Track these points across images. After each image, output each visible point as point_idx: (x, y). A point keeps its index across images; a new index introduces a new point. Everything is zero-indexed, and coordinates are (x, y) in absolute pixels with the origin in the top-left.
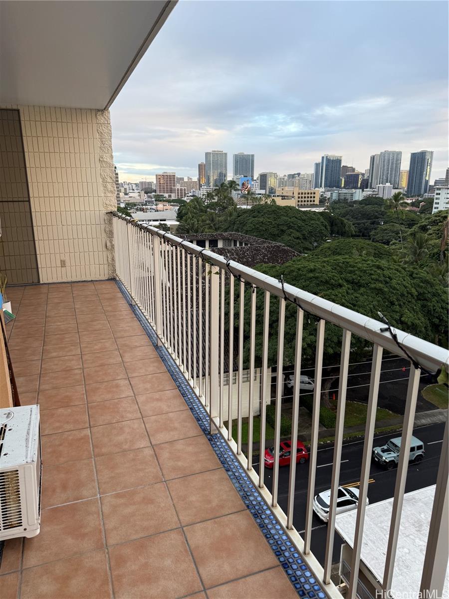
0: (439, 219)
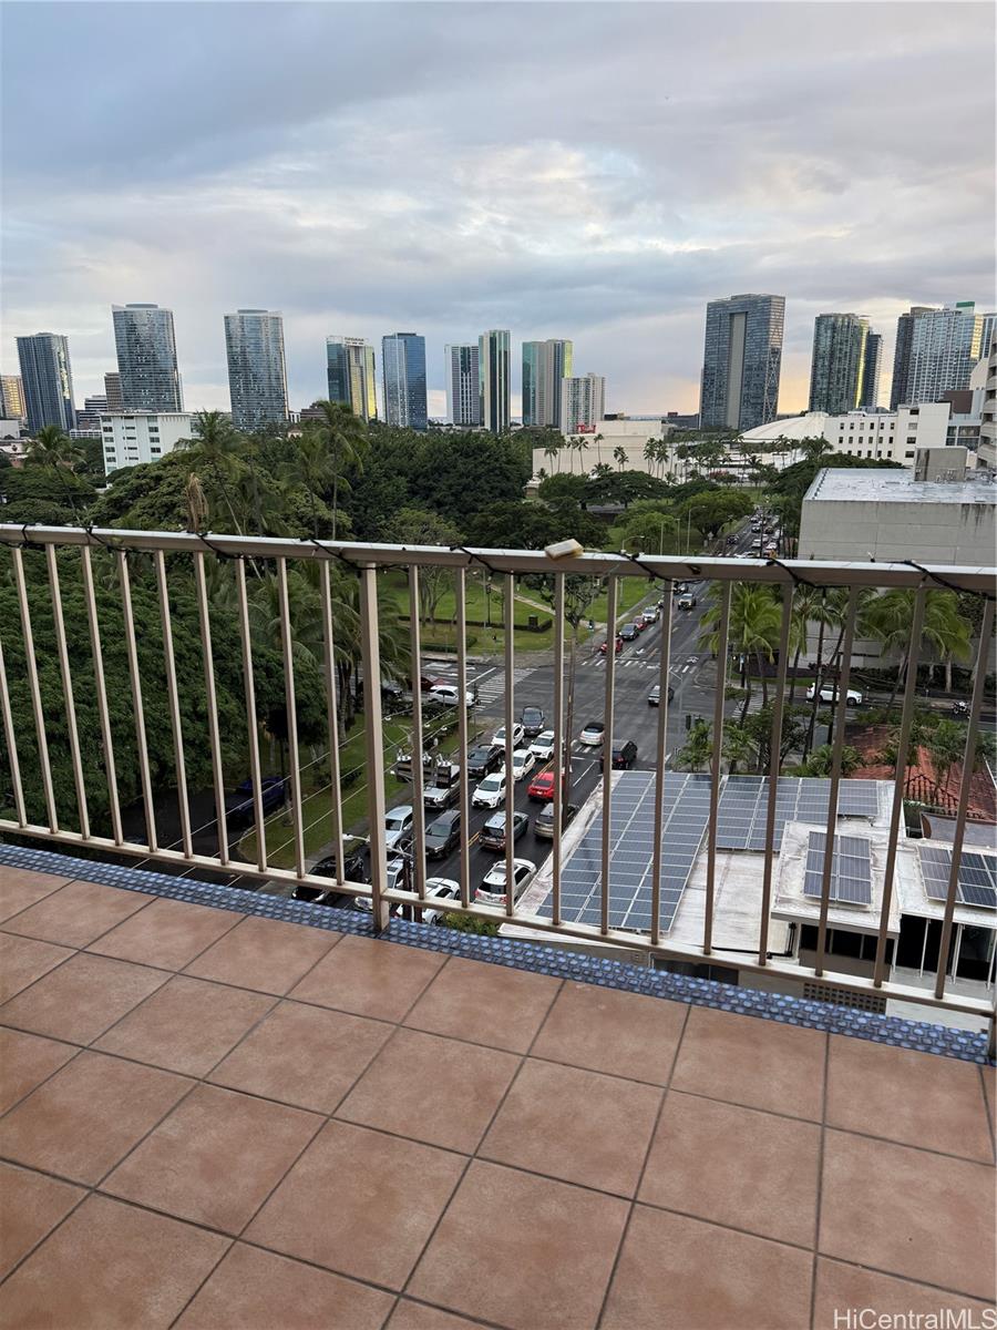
0: (147, 484)
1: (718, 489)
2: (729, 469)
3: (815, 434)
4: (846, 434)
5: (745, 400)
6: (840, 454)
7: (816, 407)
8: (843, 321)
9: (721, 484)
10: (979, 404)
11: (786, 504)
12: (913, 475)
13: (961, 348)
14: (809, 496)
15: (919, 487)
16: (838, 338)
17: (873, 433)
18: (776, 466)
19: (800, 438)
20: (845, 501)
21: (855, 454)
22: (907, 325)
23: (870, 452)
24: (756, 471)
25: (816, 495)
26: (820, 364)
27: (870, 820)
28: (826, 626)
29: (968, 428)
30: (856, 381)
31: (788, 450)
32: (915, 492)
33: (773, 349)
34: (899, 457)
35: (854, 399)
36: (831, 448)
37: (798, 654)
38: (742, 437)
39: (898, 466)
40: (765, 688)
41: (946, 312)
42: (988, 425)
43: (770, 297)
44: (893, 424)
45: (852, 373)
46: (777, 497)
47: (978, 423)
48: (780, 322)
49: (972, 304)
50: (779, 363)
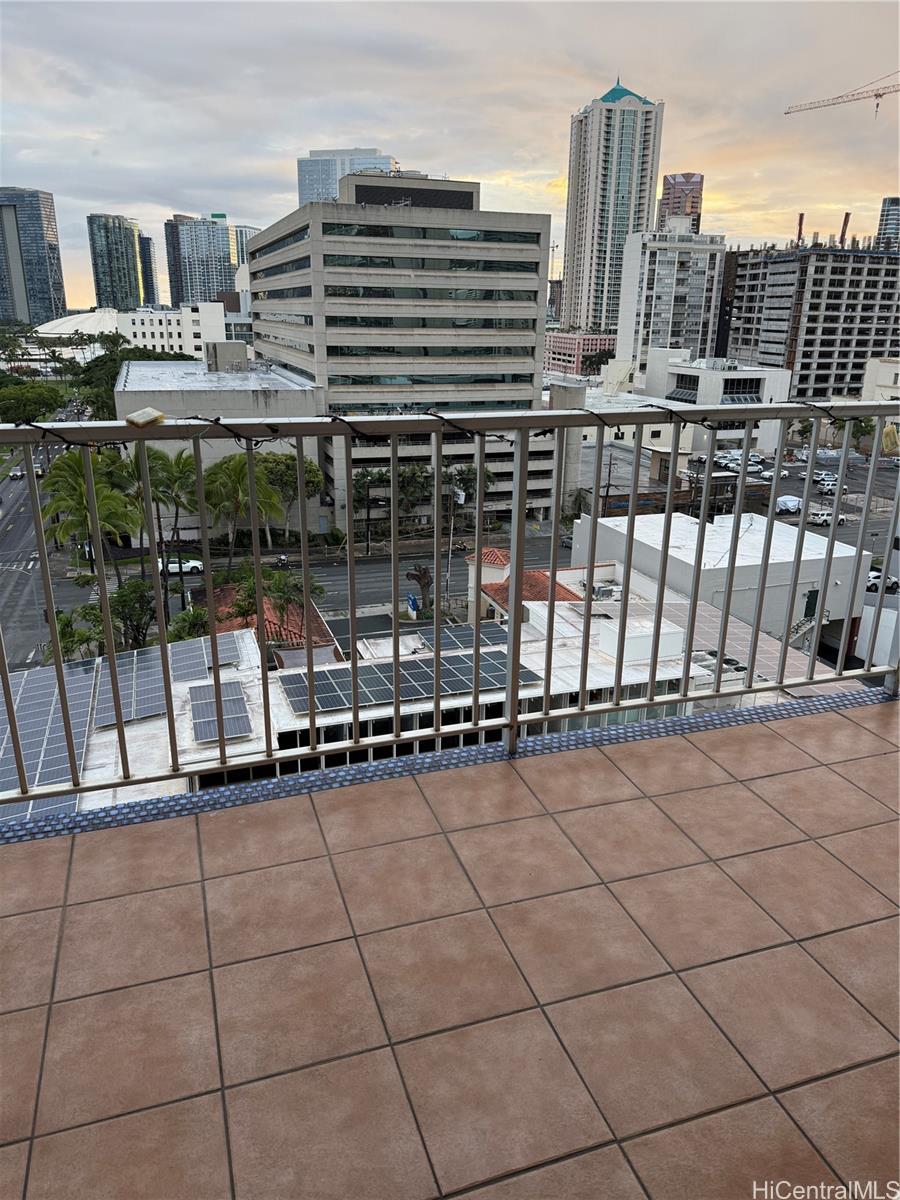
1: (24, 383)
2: (30, 363)
3: (109, 328)
4: (139, 329)
5: (31, 295)
6: (137, 348)
7: (104, 303)
8: (114, 222)
9: (25, 378)
10: (246, 304)
11: (97, 396)
12: (206, 367)
13: (222, 254)
14: (119, 387)
15: (214, 377)
16: (112, 238)
17: (163, 329)
18: (78, 359)
19: (96, 333)
20: (153, 391)
21: (150, 347)
22: (172, 229)
23: (163, 346)
24: (58, 365)
25: (125, 386)
26: (99, 261)
27: (235, 666)
28: (161, 506)
29: (242, 325)
30: (136, 279)
31: (86, 344)
32: (211, 381)
33: (50, 245)
34: (189, 351)
35: (138, 296)
36: (128, 342)
37: (141, 534)
38: (36, 332)
39: (191, 358)
40: (117, 570)
41: (204, 222)
42: (257, 322)
43: (37, 191)
44: (178, 321)
45: (132, 272)
46: (86, 390)
47: (249, 320)
48: (52, 218)
49: (223, 216)
50: (58, 259)
